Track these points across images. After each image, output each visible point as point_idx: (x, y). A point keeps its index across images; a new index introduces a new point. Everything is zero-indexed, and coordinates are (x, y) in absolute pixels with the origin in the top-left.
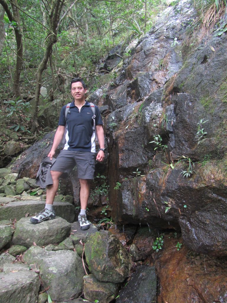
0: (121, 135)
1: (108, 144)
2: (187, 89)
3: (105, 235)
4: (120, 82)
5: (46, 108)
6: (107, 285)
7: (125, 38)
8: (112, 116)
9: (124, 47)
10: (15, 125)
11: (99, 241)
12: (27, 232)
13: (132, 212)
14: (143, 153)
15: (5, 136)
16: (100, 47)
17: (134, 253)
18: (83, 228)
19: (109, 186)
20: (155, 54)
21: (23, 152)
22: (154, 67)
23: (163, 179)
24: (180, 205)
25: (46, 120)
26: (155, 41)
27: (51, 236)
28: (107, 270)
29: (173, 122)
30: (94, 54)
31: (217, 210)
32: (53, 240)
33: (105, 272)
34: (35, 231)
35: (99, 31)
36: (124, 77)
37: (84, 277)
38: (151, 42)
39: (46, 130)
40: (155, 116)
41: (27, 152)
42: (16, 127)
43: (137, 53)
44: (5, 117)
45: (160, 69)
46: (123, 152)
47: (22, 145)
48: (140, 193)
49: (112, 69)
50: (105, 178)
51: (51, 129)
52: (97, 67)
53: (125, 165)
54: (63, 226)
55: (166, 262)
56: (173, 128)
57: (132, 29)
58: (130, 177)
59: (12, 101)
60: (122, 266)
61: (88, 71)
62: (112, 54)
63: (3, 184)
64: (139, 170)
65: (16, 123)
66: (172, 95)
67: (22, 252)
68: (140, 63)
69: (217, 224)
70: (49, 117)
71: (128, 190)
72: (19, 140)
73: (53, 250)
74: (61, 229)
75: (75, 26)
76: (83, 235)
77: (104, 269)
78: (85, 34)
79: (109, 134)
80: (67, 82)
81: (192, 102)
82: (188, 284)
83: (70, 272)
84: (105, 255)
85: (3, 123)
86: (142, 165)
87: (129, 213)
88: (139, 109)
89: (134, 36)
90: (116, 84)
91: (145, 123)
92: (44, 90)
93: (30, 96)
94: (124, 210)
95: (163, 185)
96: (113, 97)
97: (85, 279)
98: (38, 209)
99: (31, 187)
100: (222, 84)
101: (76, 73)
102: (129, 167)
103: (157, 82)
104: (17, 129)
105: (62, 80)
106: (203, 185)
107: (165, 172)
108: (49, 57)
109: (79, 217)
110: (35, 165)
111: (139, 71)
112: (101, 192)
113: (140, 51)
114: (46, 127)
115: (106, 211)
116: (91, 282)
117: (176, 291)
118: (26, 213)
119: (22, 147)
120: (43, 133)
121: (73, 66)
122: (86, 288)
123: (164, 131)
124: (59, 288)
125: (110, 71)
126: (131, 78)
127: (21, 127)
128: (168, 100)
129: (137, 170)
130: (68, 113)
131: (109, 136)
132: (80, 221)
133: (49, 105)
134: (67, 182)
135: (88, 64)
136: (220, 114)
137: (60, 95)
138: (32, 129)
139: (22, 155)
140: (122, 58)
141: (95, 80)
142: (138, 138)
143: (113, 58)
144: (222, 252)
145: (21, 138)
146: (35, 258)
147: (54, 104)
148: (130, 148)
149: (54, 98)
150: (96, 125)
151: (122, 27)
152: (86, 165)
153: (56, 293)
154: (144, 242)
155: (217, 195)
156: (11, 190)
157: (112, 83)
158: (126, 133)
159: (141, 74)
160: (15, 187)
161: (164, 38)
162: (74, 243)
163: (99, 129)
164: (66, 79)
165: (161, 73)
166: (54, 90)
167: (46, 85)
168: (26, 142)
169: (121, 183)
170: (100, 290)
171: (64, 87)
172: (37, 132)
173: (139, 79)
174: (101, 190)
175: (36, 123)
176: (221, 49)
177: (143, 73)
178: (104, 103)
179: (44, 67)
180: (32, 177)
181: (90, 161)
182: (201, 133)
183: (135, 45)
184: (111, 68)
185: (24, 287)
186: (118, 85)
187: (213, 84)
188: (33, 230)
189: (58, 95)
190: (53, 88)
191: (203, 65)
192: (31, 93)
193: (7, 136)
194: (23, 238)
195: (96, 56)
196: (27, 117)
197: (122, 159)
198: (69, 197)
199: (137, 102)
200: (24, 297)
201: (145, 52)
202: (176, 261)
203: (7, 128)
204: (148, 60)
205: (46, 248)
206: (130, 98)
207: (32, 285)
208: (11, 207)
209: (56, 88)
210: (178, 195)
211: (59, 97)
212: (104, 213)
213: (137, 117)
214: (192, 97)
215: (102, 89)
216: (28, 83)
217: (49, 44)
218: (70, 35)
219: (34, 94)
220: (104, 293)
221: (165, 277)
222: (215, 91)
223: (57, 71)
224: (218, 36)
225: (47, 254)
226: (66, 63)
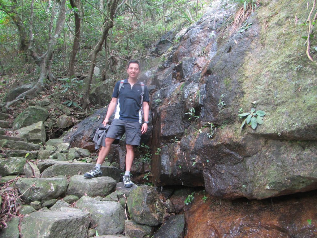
0: (164, 109)
1: (153, 118)
2: (215, 72)
3: (145, 188)
4: (167, 65)
5: (98, 87)
6: (144, 227)
7: (176, 25)
8: (158, 94)
9: (175, 33)
10: (68, 101)
11: (140, 193)
12: (80, 184)
13: (168, 171)
14: (181, 123)
15: (58, 110)
16: (153, 32)
17: (169, 206)
18: (127, 186)
19: (151, 155)
20: (199, 42)
21: (74, 126)
22: (197, 53)
23: (193, 141)
24: (204, 160)
25: (97, 98)
26: (201, 31)
27: (99, 189)
28: (144, 215)
29: (204, 97)
30: (147, 39)
31: (230, 162)
32: (101, 192)
33: (143, 216)
34: (86, 184)
35: (153, 17)
36: (172, 60)
37: (126, 221)
38: (197, 31)
39: (97, 107)
40: (192, 93)
41: (78, 125)
42: (69, 103)
43: (184, 40)
44: (59, 93)
45: (202, 55)
46: (164, 123)
47: (74, 120)
48: (175, 154)
49: (163, 53)
50: (148, 148)
51: (101, 106)
52: (148, 50)
53: (166, 134)
54: (110, 182)
55: (194, 212)
56: (203, 102)
57: (184, 17)
58: (169, 144)
59: (67, 79)
60: (158, 213)
61: (140, 54)
62: (164, 39)
63: (56, 152)
64: (177, 138)
65: (69, 99)
66: (206, 77)
67: (75, 200)
68: (185, 49)
69: (229, 173)
70: (100, 96)
71: (167, 154)
72: (71, 115)
73: (100, 200)
74: (108, 184)
75: (130, 12)
76: (126, 191)
77: (142, 213)
78: (139, 19)
79: (154, 109)
80: (119, 63)
81: (218, 81)
82: (209, 224)
83: (114, 214)
84: (143, 202)
85: (57, 99)
86: (179, 133)
87: (166, 173)
88: (181, 87)
89: (186, 23)
90: (164, 66)
91: (184, 99)
92: (97, 70)
93: (84, 75)
94: (162, 171)
95: (193, 145)
96: (160, 78)
97: (126, 222)
98: (89, 168)
99: (81, 156)
100: (239, 68)
101: (128, 56)
102: (168, 135)
103: (198, 66)
104: (69, 105)
105: (114, 62)
106: (220, 143)
107: (195, 135)
108: (105, 40)
109: (124, 177)
110: (86, 137)
111: (184, 56)
112: (144, 160)
113: (186, 39)
114: (97, 104)
115: (148, 177)
116: (131, 225)
117: (199, 230)
118: (79, 171)
119: (73, 121)
120: (93, 109)
121: (126, 49)
122: (127, 228)
123: (197, 105)
124: (105, 225)
125: (161, 55)
126: (177, 62)
127: (73, 103)
128: (203, 81)
129: (175, 138)
130: (122, 88)
131: (154, 111)
132: (124, 180)
133: (101, 84)
134: (114, 151)
135: (140, 48)
136: (236, 90)
137: (111, 75)
138: (83, 106)
139: (74, 128)
140: (172, 43)
141: (146, 62)
142: (177, 111)
143: (164, 43)
144: (232, 195)
145: (72, 113)
146: (86, 204)
147: (106, 83)
148: (171, 119)
149: (106, 78)
150: (144, 101)
151: (174, 14)
152: (134, 133)
153: (102, 229)
154: (179, 201)
155: (230, 150)
156: (63, 158)
157: (160, 65)
158: (168, 108)
159: (185, 58)
160: (67, 155)
161: (208, 28)
162: (119, 197)
163: (145, 105)
164: (118, 61)
165: (202, 58)
166: (107, 70)
167: (99, 65)
168: (77, 117)
169: (161, 149)
170: (139, 229)
171: (116, 68)
172: (88, 109)
173: (184, 63)
174: (145, 158)
175: (88, 100)
176: (242, 42)
177: (187, 58)
178: (152, 83)
179: (100, 49)
180: (83, 147)
181: (137, 129)
182: (221, 104)
183: (184, 32)
184: (161, 53)
185: (78, 219)
186: (165, 68)
187: (234, 68)
188: (85, 182)
189: (110, 75)
190: (106, 69)
191: (228, 53)
192: (85, 72)
193: (61, 110)
194: (76, 189)
195: (148, 40)
196: (79, 94)
197: (163, 129)
198: (115, 164)
199: (180, 82)
200: (78, 227)
201: (190, 40)
202: (201, 210)
203: (61, 103)
204: (193, 47)
205: (95, 198)
206: (175, 80)
207: (85, 219)
208: (66, 164)
209: (108, 69)
210: (203, 153)
211: (111, 77)
212: (145, 179)
213: (178, 94)
214: (219, 78)
215: (151, 71)
216: (82, 62)
217: (106, 28)
218: (125, 19)
219: (87, 73)
220: (141, 231)
221: (191, 222)
222: (234, 74)
223: (111, 53)
224: (241, 32)
225: (96, 202)
226: (120, 46)
